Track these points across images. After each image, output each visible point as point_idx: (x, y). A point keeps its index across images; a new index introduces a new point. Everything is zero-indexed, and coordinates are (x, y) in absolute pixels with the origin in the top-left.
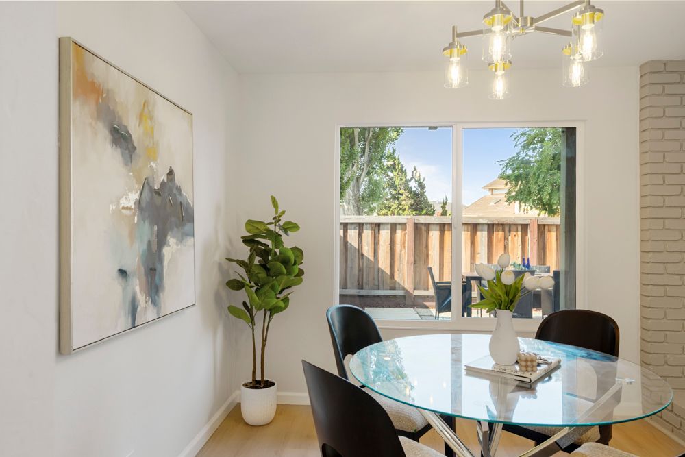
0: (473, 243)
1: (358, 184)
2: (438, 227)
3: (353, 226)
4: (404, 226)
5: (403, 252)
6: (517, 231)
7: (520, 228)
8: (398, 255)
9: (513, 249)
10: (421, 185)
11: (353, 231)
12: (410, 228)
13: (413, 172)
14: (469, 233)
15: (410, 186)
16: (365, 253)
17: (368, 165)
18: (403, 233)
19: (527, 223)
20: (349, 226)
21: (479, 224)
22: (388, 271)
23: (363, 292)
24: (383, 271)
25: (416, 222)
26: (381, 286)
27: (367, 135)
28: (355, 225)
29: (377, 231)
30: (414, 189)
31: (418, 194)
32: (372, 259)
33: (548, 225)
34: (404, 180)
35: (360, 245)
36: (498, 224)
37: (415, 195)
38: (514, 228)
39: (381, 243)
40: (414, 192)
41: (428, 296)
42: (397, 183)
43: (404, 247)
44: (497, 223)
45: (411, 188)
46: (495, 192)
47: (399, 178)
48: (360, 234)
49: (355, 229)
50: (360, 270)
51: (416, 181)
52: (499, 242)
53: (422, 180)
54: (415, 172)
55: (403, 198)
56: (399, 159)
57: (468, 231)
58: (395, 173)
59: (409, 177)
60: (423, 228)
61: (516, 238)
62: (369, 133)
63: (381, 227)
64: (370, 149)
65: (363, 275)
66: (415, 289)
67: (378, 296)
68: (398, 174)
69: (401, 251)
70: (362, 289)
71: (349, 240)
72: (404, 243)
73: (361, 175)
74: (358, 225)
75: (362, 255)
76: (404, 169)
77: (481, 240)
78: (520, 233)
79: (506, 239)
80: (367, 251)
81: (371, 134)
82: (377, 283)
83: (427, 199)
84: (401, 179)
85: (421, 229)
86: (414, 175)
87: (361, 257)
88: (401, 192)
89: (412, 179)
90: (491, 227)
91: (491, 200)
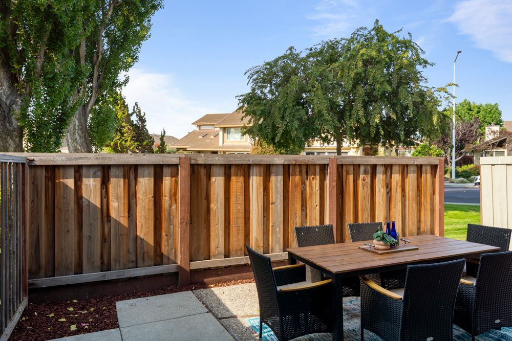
0: (266, 189)
1: (85, 113)
2: (222, 170)
3: (92, 171)
4: (174, 169)
5: (174, 207)
6: (315, 175)
7: (318, 169)
8: (166, 213)
9: (311, 195)
10: (142, 119)
11: (91, 180)
12: (184, 173)
13: (134, 107)
14: (262, 178)
15: (131, 119)
16: (113, 214)
17: (97, 92)
18: (174, 179)
19: (326, 162)
20: (84, 171)
21: (272, 165)
22: (150, 240)
23: (111, 275)
24: (142, 240)
25: (193, 162)
26: (140, 262)
27: (95, 58)
28: (96, 169)
29: (132, 177)
30: (135, 122)
31: (139, 127)
32: (124, 221)
33: (346, 165)
34: (126, 113)
35: (105, 200)
36: (295, 165)
37: (136, 127)
38: (311, 169)
39: (140, 195)
40: (136, 124)
41: (209, 269)
42: (119, 117)
43: (176, 200)
44: (294, 163)
45: (133, 121)
46: (202, 127)
47: (121, 112)
48: (105, 183)
49: (95, 176)
50: (105, 239)
51: (137, 115)
52: (296, 186)
53: (142, 115)
54: (136, 107)
55: (125, 130)
56: (121, 95)
57: (260, 176)
58: (118, 108)
59: (131, 111)
60: (203, 171)
61: (314, 182)
62: (98, 57)
63: (140, 171)
64: (99, 75)
65: (110, 247)
66: (191, 260)
67: (136, 278)
68: (120, 108)
69: (170, 207)
70: (109, 269)
71: (85, 195)
72: (175, 194)
73: (88, 103)
74: (100, 168)
75: (108, 216)
76: (126, 104)
77: (276, 185)
78: (318, 177)
79: (303, 183)
80: (117, 209)
81: (100, 57)
82: (133, 257)
83: (147, 132)
84: (124, 113)
85: (199, 173)
86: (135, 110)
87: (105, 220)
88: (123, 124)
89: (133, 113)
90: (287, 168)
91: (199, 134)
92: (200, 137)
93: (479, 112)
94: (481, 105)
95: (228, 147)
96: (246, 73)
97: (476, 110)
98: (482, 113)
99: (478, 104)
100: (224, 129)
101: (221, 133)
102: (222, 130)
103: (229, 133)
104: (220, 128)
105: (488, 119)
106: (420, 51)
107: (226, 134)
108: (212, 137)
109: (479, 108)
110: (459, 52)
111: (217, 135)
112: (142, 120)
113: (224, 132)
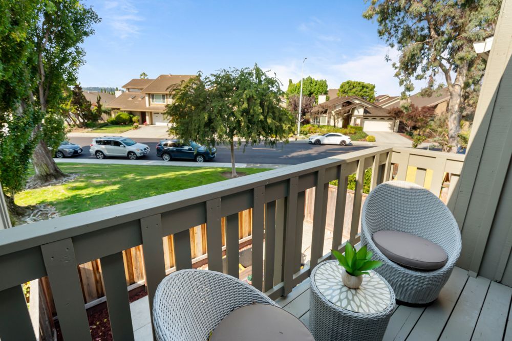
31: (76, 93)
37: (74, 93)
40: (73, 91)
46: (130, 90)
53: (78, 84)
91: (129, 96)
92: (130, 99)
93: (316, 85)
94: (318, 80)
95: (154, 108)
96: (168, 89)
97: (314, 84)
98: (317, 86)
99: (316, 80)
100: (149, 94)
101: (147, 98)
102: (147, 95)
103: (153, 98)
104: (146, 94)
105: (320, 90)
106: (280, 84)
107: (151, 99)
108: (140, 99)
109: (316, 83)
110: (306, 58)
111: (143, 98)
112: (79, 87)
113: (149, 98)
